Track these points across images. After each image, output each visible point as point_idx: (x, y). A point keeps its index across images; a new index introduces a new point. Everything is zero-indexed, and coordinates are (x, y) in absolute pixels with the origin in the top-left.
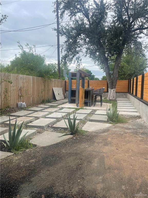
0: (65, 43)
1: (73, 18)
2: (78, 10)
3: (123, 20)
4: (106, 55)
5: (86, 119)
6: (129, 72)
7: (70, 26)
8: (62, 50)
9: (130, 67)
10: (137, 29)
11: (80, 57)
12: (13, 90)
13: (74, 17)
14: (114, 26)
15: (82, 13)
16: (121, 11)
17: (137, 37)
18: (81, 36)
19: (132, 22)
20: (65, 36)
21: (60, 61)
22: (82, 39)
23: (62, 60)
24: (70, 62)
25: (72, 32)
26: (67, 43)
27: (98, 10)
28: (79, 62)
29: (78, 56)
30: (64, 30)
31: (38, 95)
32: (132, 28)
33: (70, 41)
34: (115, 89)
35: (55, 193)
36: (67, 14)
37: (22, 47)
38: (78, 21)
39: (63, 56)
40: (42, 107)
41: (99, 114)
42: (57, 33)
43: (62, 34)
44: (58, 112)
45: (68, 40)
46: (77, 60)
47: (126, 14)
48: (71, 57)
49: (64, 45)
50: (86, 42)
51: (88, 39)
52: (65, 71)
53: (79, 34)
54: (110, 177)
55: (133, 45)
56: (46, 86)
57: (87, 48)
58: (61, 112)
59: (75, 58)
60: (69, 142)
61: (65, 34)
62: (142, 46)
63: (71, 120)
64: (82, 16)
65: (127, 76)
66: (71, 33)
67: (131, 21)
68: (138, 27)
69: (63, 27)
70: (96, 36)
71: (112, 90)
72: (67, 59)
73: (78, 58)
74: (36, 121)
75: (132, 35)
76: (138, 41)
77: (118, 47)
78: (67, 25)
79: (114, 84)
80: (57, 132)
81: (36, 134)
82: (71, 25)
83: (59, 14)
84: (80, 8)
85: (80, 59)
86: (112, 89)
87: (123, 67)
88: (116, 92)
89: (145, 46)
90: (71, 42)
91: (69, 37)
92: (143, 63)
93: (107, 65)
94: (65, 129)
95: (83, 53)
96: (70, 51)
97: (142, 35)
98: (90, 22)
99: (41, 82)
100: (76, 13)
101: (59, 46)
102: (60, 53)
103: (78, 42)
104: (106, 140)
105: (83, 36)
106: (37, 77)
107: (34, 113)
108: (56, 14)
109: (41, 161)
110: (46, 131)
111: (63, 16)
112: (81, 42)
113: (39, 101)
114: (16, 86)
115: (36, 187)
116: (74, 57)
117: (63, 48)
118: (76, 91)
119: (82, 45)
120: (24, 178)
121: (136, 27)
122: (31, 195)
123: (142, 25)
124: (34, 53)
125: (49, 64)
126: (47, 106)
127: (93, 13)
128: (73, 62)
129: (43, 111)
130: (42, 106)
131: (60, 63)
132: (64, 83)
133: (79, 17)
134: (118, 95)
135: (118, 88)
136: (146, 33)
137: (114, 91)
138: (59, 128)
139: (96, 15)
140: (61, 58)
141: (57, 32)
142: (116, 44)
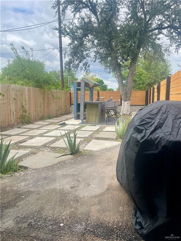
0: (69, 46)
1: (78, 15)
2: (83, 5)
3: (138, 17)
4: (119, 61)
5: (91, 137)
6: (148, 81)
7: (75, 25)
8: (65, 55)
9: (149, 75)
10: (155, 29)
11: (88, 63)
12: (3, 104)
13: (78, 13)
14: (127, 25)
15: (88, 9)
16: (136, 7)
17: (156, 38)
18: (88, 37)
19: (149, 21)
20: (69, 36)
21: (64, 68)
22: (89, 41)
23: (65, 67)
24: (76, 69)
25: (77, 32)
26: (71, 46)
27: (109, 5)
28: (87, 68)
29: (86, 62)
30: (67, 30)
31: (36, 110)
32: (148, 28)
33: (75, 43)
34: (129, 101)
35: (43, 217)
36: (70, 10)
37: (16, 50)
38: (84, 18)
39: (67, 62)
40: (40, 124)
41: (108, 131)
42: (59, 34)
43: (64, 34)
44: (59, 130)
45: (73, 42)
46: (85, 66)
47: (142, 10)
48: (77, 62)
49: (68, 48)
50: (94, 45)
51: (97, 41)
52: (70, 80)
53: (85, 35)
54: (108, 198)
55: (151, 48)
56: (46, 99)
57: (95, 52)
58: (63, 129)
59: (81, 64)
60: (67, 163)
61: (68, 34)
62: (161, 49)
63: (71, 139)
64: (89, 13)
65: (146, 85)
66: (76, 34)
67: (147, 19)
68: (156, 26)
69: (66, 26)
70: (106, 38)
71: (126, 103)
72: (71, 65)
73: (85, 64)
74: (30, 140)
75: (149, 36)
76: (157, 43)
77: (132, 50)
78: (72, 23)
79: (128, 95)
80: (54, 152)
81: (29, 155)
82: (76, 23)
83: (61, 9)
84: (86, 3)
85: (88, 66)
86: (126, 101)
87: (141, 75)
88: (130, 105)
89: (165, 48)
90: (76, 45)
91: (74, 38)
92: (165, 70)
93: (119, 73)
94: (64, 149)
95: (91, 58)
96: (75, 55)
97: (161, 36)
98: (98, 19)
99: (39, 93)
100: (81, 8)
101: (62, 49)
102: (63, 58)
103: (85, 44)
104: (110, 159)
105: (90, 37)
106: (34, 88)
107: (30, 131)
108: (57, 9)
109: (31, 184)
110: (41, 151)
111: (65, 12)
112: (89, 45)
113: (37, 117)
114: (7, 99)
115: (23, 212)
116: (80, 62)
117: (66, 52)
118: (81, 104)
119: (89, 48)
120: (9, 202)
121: (154, 26)
122: (15, 220)
123: (161, 24)
124: (31, 59)
125: (50, 72)
126: (47, 123)
127: (102, 9)
128: (79, 68)
129: (41, 128)
130: (40, 122)
131: (64, 70)
132: (68, 94)
133: (85, 13)
134: (134, 108)
135: (133, 100)
136: (166, 34)
137: (128, 103)
138: (57, 148)
139: (105, 11)
140: (65, 64)
141: (59, 32)
142: (130, 47)
